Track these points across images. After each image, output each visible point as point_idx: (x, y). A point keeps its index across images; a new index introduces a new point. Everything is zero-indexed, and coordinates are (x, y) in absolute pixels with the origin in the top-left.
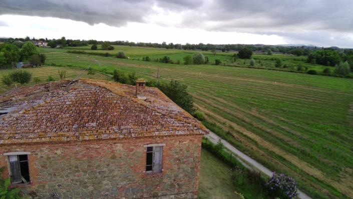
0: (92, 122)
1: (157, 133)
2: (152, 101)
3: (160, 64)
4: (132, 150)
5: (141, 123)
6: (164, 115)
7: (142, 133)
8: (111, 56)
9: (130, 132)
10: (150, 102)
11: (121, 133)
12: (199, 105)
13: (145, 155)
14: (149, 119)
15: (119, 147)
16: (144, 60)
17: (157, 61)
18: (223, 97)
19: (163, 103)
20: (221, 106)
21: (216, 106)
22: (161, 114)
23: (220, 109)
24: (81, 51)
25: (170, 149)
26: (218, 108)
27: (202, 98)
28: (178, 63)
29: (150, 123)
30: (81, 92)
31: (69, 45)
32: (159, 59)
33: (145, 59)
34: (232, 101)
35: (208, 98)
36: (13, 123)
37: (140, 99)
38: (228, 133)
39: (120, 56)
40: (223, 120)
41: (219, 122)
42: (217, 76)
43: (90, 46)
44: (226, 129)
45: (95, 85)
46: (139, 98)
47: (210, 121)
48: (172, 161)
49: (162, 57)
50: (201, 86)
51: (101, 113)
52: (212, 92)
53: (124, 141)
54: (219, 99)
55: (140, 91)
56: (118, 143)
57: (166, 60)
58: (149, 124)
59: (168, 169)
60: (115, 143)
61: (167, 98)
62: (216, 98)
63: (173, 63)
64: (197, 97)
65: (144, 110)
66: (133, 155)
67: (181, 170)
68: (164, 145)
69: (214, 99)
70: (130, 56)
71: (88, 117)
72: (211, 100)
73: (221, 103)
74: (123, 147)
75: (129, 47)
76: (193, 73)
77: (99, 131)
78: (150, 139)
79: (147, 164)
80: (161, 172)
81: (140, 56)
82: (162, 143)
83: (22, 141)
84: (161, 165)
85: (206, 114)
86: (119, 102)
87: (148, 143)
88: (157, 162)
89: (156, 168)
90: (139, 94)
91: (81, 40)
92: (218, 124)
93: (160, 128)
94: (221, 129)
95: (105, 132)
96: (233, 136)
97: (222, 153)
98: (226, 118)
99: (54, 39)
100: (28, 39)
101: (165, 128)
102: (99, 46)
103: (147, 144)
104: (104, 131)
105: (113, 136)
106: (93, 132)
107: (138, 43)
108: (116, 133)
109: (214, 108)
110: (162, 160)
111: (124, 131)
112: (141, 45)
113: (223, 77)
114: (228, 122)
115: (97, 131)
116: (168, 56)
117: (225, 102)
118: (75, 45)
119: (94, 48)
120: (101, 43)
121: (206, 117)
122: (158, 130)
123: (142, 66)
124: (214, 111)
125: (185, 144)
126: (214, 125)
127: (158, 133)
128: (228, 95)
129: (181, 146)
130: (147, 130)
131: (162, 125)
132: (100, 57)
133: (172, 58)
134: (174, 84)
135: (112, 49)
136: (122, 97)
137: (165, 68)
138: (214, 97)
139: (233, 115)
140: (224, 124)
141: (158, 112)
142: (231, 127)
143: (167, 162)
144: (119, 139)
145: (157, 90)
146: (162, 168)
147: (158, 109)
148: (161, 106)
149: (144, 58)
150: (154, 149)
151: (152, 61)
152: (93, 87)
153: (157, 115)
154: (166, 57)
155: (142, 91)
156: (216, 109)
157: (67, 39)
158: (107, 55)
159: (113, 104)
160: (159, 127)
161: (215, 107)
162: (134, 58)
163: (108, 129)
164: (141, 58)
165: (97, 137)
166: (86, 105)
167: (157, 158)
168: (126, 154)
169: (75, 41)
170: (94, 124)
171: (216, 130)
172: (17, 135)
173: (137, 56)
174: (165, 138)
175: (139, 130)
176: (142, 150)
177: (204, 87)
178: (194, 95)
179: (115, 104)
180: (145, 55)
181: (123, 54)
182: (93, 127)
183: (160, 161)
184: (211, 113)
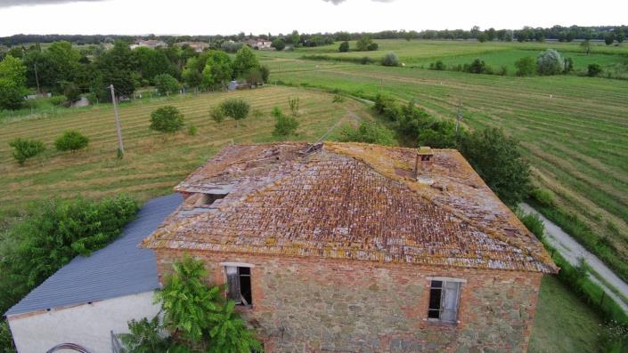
0: (342, 226)
1: (451, 260)
2: (444, 187)
3: (464, 77)
4: (405, 282)
5: (423, 236)
6: (467, 223)
7: (423, 258)
8: (372, 62)
9: (403, 252)
10: (441, 189)
11: (388, 254)
12: (545, 173)
13: (427, 293)
14: (437, 229)
15: (383, 274)
16: (432, 68)
17: (458, 69)
18: (601, 155)
19: (466, 190)
20: (594, 176)
21: (581, 176)
22: (460, 221)
23: (589, 184)
24: (323, 55)
25: (474, 289)
26: (585, 181)
27: (550, 157)
28: (503, 73)
29: (439, 238)
30: (326, 167)
31: (305, 45)
32: (463, 66)
33: (435, 66)
34: (621, 167)
35: (566, 156)
36: (232, 218)
37: (423, 185)
38: (603, 241)
39: (388, 62)
40: (595, 210)
41: (584, 214)
42: (589, 103)
43: (337, 45)
44: (599, 232)
45: (347, 155)
46: (421, 181)
47: (566, 209)
48: (477, 309)
49: (470, 62)
50: (551, 127)
51: (356, 209)
52: (576, 142)
53: (392, 265)
54: (591, 160)
55: (423, 170)
56: (381, 267)
57: (477, 68)
58: (437, 240)
59: (468, 322)
60: (377, 267)
61: (474, 176)
62: (584, 157)
63: (491, 73)
64: (540, 153)
65: (430, 209)
66: (407, 289)
67: (494, 328)
68: (465, 281)
69: (579, 160)
70: (407, 61)
71: (336, 216)
72: (570, 160)
73: (594, 169)
74: (390, 274)
75: (404, 41)
76: (534, 96)
77: (353, 244)
78: (439, 269)
79: (430, 307)
80: (455, 324)
81: (425, 59)
82: (459, 277)
83: (244, 250)
84: (457, 312)
85: (559, 194)
86: (385, 190)
87: (435, 273)
88: (449, 306)
89: (446, 316)
90: (420, 174)
91: (323, 33)
92: (582, 218)
93: (457, 251)
94: (586, 229)
95: (362, 247)
96: (614, 249)
97: (585, 286)
98: (602, 207)
99: (281, 35)
100: (242, 36)
101: (467, 252)
102: (352, 44)
103: (433, 276)
104: (360, 246)
105: (374, 257)
106: (343, 245)
107: (422, 33)
108: (379, 251)
109: (575, 181)
110: (459, 306)
111: (393, 250)
112: (429, 36)
113: (605, 107)
114: (606, 216)
115: (349, 245)
116: (481, 59)
117: (603, 167)
118: (313, 45)
119: (344, 49)
120: (356, 36)
121: (556, 199)
122: (453, 255)
123: (428, 82)
124: (575, 187)
125: (504, 284)
126: (574, 220)
127: (454, 259)
128: (612, 151)
129: (496, 286)
130: (433, 253)
131: (463, 245)
132: (354, 65)
133: (489, 63)
134: (492, 137)
135: (373, 48)
136: (390, 180)
137: (475, 84)
138: (579, 156)
139: (618, 200)
140: (596, 219)
141: (455, 216)
142: (611, 227)
143: (468, 309)
144: (384, 262)
145: (454, 155)
146: (458, 318)
147: (456, 207)
148: (463, 201)
149: (432, 65)
150: (444, 285)
151: (449, 70)
152: (345, 159)
153: (453, 223)
154: (477, 62)
155: (427, 169)
156: (579, 182)
157: (300, 34)
158: (365, 61)
159: (375, 194)
160: (455, 248)
161: (578, 179)
162: (414, 65)
163: (366, 243)
164: (427, 65)
165: (349, 255)
166: (332, 192)
167: (448, 300)
168: (394, 286)
169: (313, 35)
170: (345, 231)
171: (577, 230)
172: (238, 238)
173: (420, 59)
174: (466, 270)
175: (419, 250)
176: (422, 283)
177: (557, 129)
178: (535, 147)
179: (379, 193)
180: (433, 58)
181: (393, 57)
182: (344, 236)
183: (454, 305)
184: (569, 193)
